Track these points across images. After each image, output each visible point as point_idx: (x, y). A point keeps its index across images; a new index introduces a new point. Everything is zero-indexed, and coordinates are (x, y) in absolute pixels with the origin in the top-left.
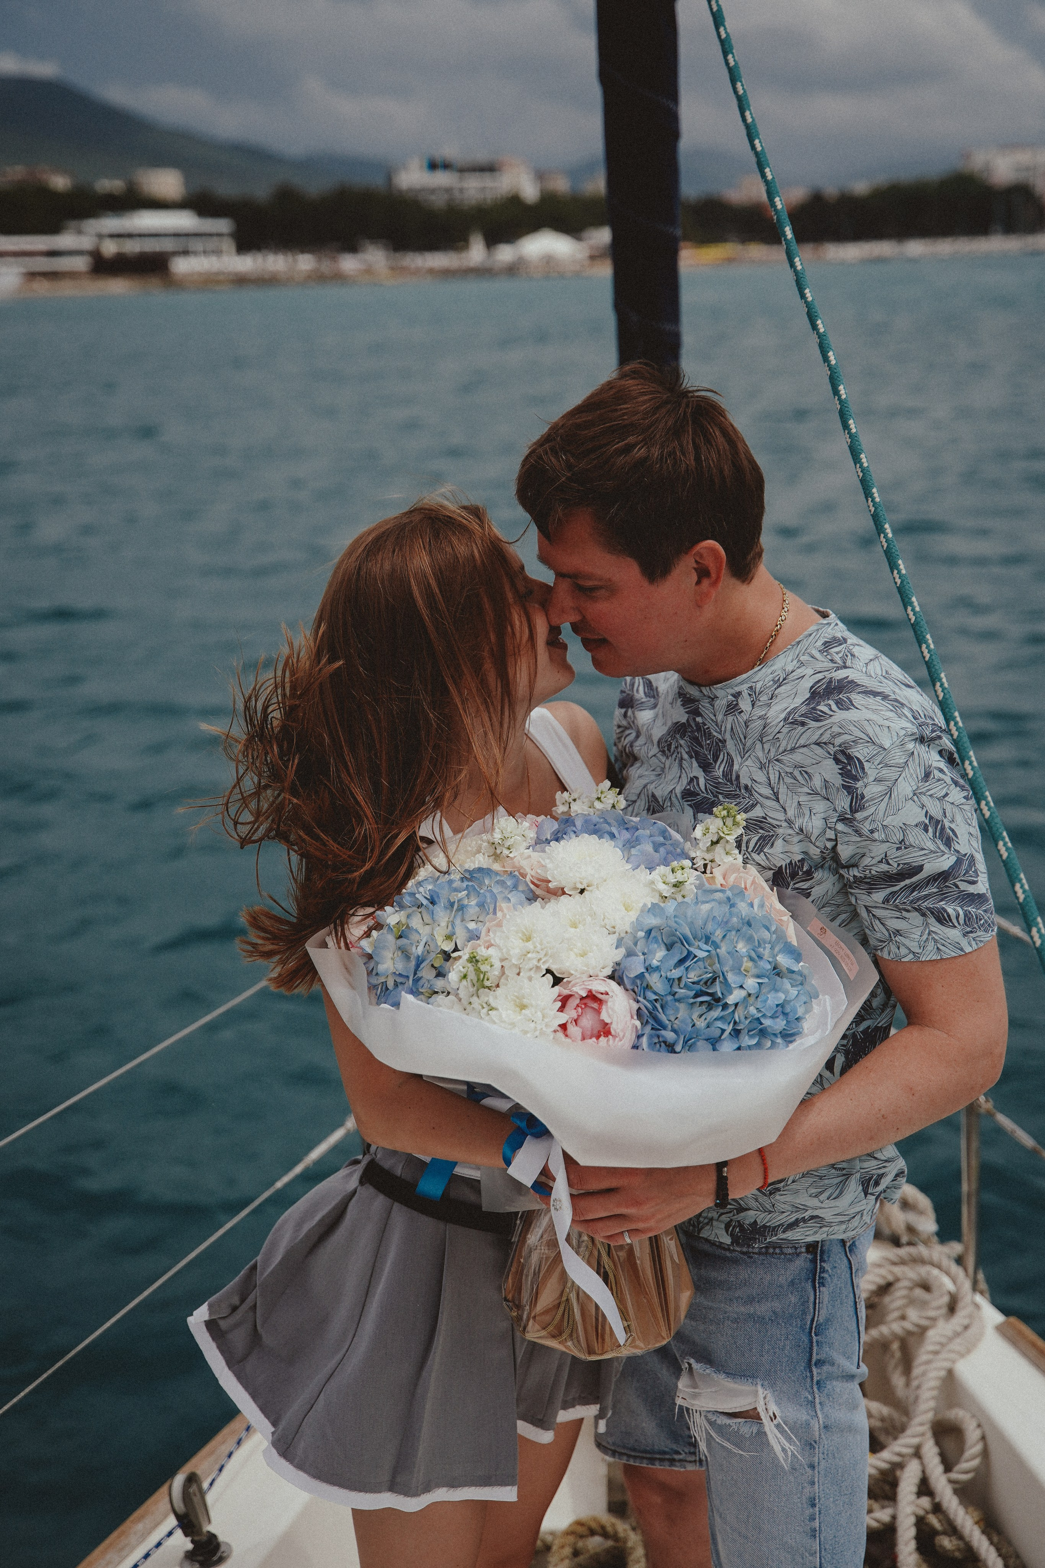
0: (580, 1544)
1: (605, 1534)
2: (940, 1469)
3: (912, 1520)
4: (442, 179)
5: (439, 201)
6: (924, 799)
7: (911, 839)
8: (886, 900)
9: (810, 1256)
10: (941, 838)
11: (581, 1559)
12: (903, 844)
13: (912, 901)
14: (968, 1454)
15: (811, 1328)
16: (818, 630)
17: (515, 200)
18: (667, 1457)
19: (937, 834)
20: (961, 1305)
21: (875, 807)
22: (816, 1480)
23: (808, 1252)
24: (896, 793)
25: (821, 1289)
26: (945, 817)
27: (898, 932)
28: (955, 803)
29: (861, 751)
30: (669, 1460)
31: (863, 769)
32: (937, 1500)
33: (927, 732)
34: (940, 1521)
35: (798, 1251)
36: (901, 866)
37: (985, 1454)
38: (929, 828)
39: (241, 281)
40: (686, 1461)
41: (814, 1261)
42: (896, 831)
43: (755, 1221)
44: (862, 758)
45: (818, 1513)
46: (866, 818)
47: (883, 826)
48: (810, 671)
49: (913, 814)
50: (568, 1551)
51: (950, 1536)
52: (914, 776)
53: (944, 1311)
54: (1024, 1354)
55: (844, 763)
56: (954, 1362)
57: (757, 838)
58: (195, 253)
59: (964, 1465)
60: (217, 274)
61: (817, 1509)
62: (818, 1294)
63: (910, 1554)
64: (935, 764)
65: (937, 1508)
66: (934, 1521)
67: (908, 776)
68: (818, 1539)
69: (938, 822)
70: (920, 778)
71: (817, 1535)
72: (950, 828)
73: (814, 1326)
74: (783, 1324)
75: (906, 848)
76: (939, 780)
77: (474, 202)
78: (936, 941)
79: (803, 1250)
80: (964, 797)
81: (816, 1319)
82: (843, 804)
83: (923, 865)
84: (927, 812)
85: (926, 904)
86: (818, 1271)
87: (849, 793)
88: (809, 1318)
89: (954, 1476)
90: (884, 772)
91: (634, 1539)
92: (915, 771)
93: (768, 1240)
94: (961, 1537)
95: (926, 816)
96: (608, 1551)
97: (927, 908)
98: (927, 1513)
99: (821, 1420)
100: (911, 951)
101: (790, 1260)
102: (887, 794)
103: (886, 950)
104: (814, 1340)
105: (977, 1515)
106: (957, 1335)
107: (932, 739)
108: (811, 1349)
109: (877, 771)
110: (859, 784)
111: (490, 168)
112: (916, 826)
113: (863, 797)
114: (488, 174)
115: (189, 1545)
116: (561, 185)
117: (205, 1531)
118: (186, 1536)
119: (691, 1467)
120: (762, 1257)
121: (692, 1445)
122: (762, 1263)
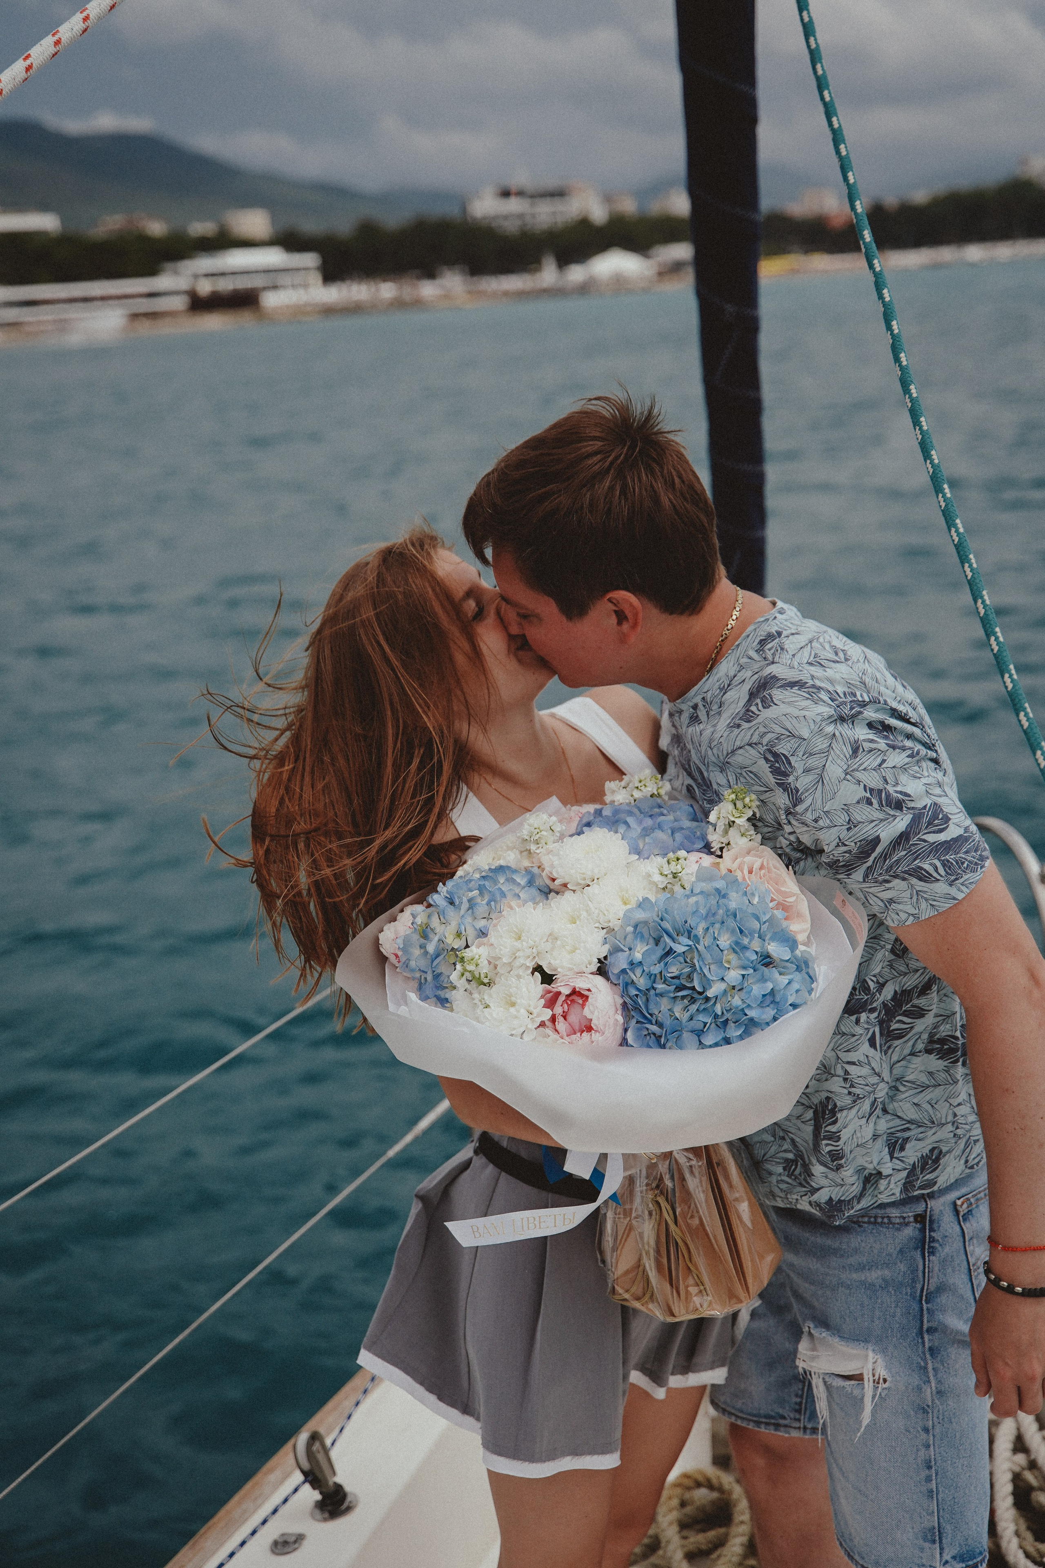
0: (687, 1495)
1: (710, 1486)
3: (1009, 1476)
4: (514, 205)
5: (511, 227)
6: (858, 775)
7: (857, 816)
8: (866, 876)
9: (918, 1226)
10: (889, 804)
11: (688, 1510)
12: (851, 825)
13: (887, 869)
15: (921, 1296)
16: (755, 629)
17: (584, 223)
18: (773, 1421)
19: (884, 802)
21: (812, 797)
22: (931, 1442)
23: (916, 1221)
24: (827, 779)
25: (931, 1258)
26: (887, 783)
27: (891, 901)
28: (897, 765)
29: (785, 747)
30: (774, 1424)
31: (790, 763)
32: (1033, 1457)
33: (846, 710)
34: (1036, 1477)
35: (907, 1220)
36: (858, 843)
38: (873, 800)
39: (329, 311)
40: (791, 1427)
41: (923, 1230)
42: (839, 813)
43: (831, 1199)
44: (786, 753)
45: (934, 1475)
46: (807, 810)
47: (826, 813)
48: (749, 673)
49: (851, 793)
50: (675, 1502)
52: (842, 756)
55: (772, 761)
58: (284, 288)
60: (305, 305)
61: (933, 1471)
62: (927, 1263)
63: (1008, 1509)
64: (862, 738)
66: (1029, 1477)
67: (835, 758)
68: (935, 1499)
69: (880, 791)
70: (848, 756)
71: (935, 1496)
72: (896, 792)
73: (925, 1293)
74: (893, 1292)
75: (855, 827)
76: (870, 751)
77: (545, 226)
78: (926, 900)
79: (912, 1219)
80: (908, 756)
81: (926, 1288)
82: (783, 801)
83: (879, 836)
84: (865, 786)
85: (900, 869)
86: (927, 1240)
87: (784, 790)
88: (919, 1286)
90: (810, 761)
91: (737, 1491)
92: (842, 750)
93: (846, 1215)
95: (866, 791)
96: (713, 1503)
97: (903, 872)
98: (1023, 1469)
99: (933, 1385)
100: (910, 914)
101: (899, 1230)
102: (818, 781)
103: (888, 918)
104: (925, 1308)
107: (854, 717)
108: (922, 1316)
109: (804, 762)
110: (791, 779)
111: (559, 194)
112: (858, 802)
113: (797, 791)
114: (559, 198)
115: (317, 1496)
116: (629, 206)
117: (331, 1483)
118: (314, 1488)
119: (795, 1434)
120: (871, 1227)
121: (799, 1411)
122: (871, 1233)
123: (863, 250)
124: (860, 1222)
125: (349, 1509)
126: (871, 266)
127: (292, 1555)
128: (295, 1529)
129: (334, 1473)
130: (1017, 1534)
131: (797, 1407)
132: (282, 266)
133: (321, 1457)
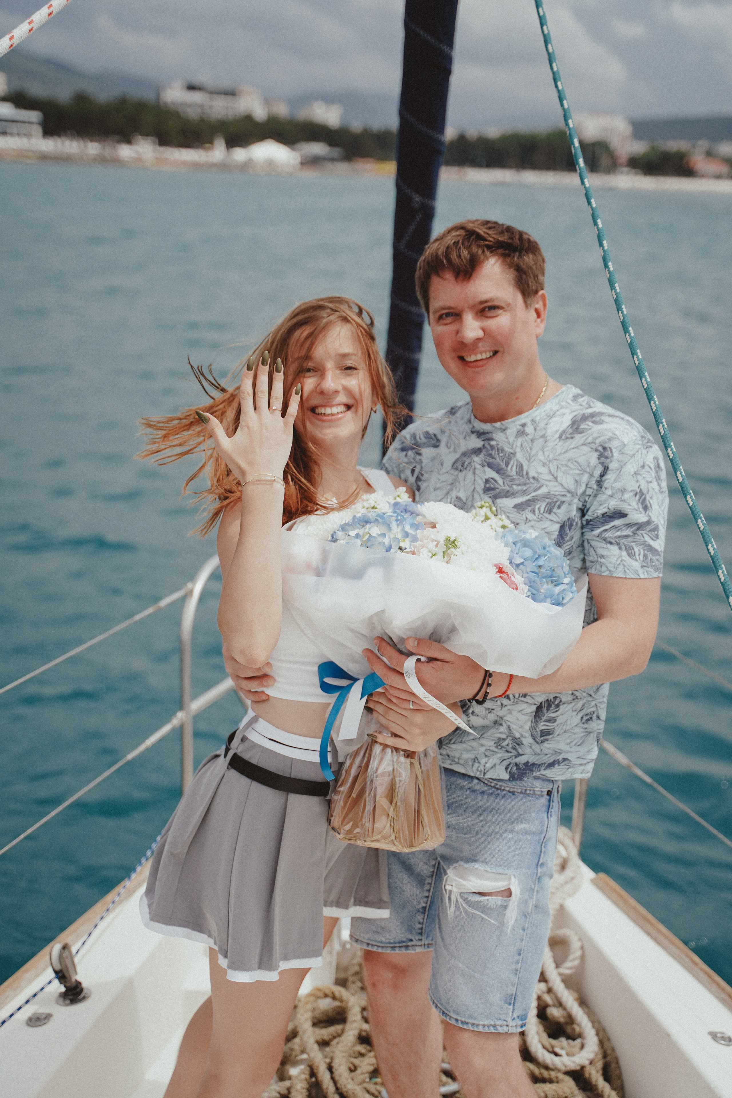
0: (317, 1003)
1: (334, 998)
2: (553, 966)
4: (197, 97)
5: (193, 114)
6: (640, 477)
8: (600, 534)
9: (547, 797)
11: (317, 1013)
13: (616, 537)
14: (571, 957)
15: (543, 842)
17: (248, 118)
18: (404, 944)
19: (641, 501)
20: (569, 864)
22: (524, 938)
23: (548, 794)
25: (551, 818)
27: (602, 556)
30: (404, 946)
32: (551, 985)
34: (551, 998)
35: (543, 793)
37: (583, 957)
39: (44, 157)
40: (416, 946)
41: (549, 801)
43: (528, 761)
44: (612, 447)
45: (521, 960)
50: (310, 1007)
51: (557, 1007)
52: (637, 463)
53: (558, 868)
54: (609, 898)
55: (601, 451)
56: (564, 899)
57: (545, 504)
58: (12, 134)
59: (569, 964)
60: (27, 151)
61: (521, 957)
62: (549, 821)
65: (550, 991)
66: (548, 999)
67: (633, 462)
68: (518, 976)
69: (643, 494)
71: (518, 974)
72: (649, 501)
73: (545, 840)
74: (528, 838)
77: (219, 117)
79: (546, 793)
81: (546, 837)
84: (639, 485)
85: (623, 541)
86: (551, 808)
87: (602, 466)
88: (543, 836)
89: (562, 970)
91: (353, 1001)
94: (565, 1009)
95: (638, 487)
96: (334, 1009)
98: (544, 993)
99: (534, 901)
100: (608, 569)
101: (538, 799)
103: (594, 567)
104: (543, 850)
105: (576, 995)
106: (566, 883)
108: (540, 855)
110: (608, 461)
111: (231, 93)
113: (608, 468)
114: (230, 97)
115: (63, 989)
116: (282, 110)
117: (73, 980)
118: (61, 983)
119: (419, 950)
120: (522, 795)
121: (421, 934)
122: (521, 799)
123: (579, 171)
124: (514, 792)
125: (84, 998)
126: (583, 183)
127: (43, 1027)
128: (44, 1010)
129: (76, 973)
130: (538, 1033)
131: (420, 931)
132: (9, 118)
133: (68, 961)
